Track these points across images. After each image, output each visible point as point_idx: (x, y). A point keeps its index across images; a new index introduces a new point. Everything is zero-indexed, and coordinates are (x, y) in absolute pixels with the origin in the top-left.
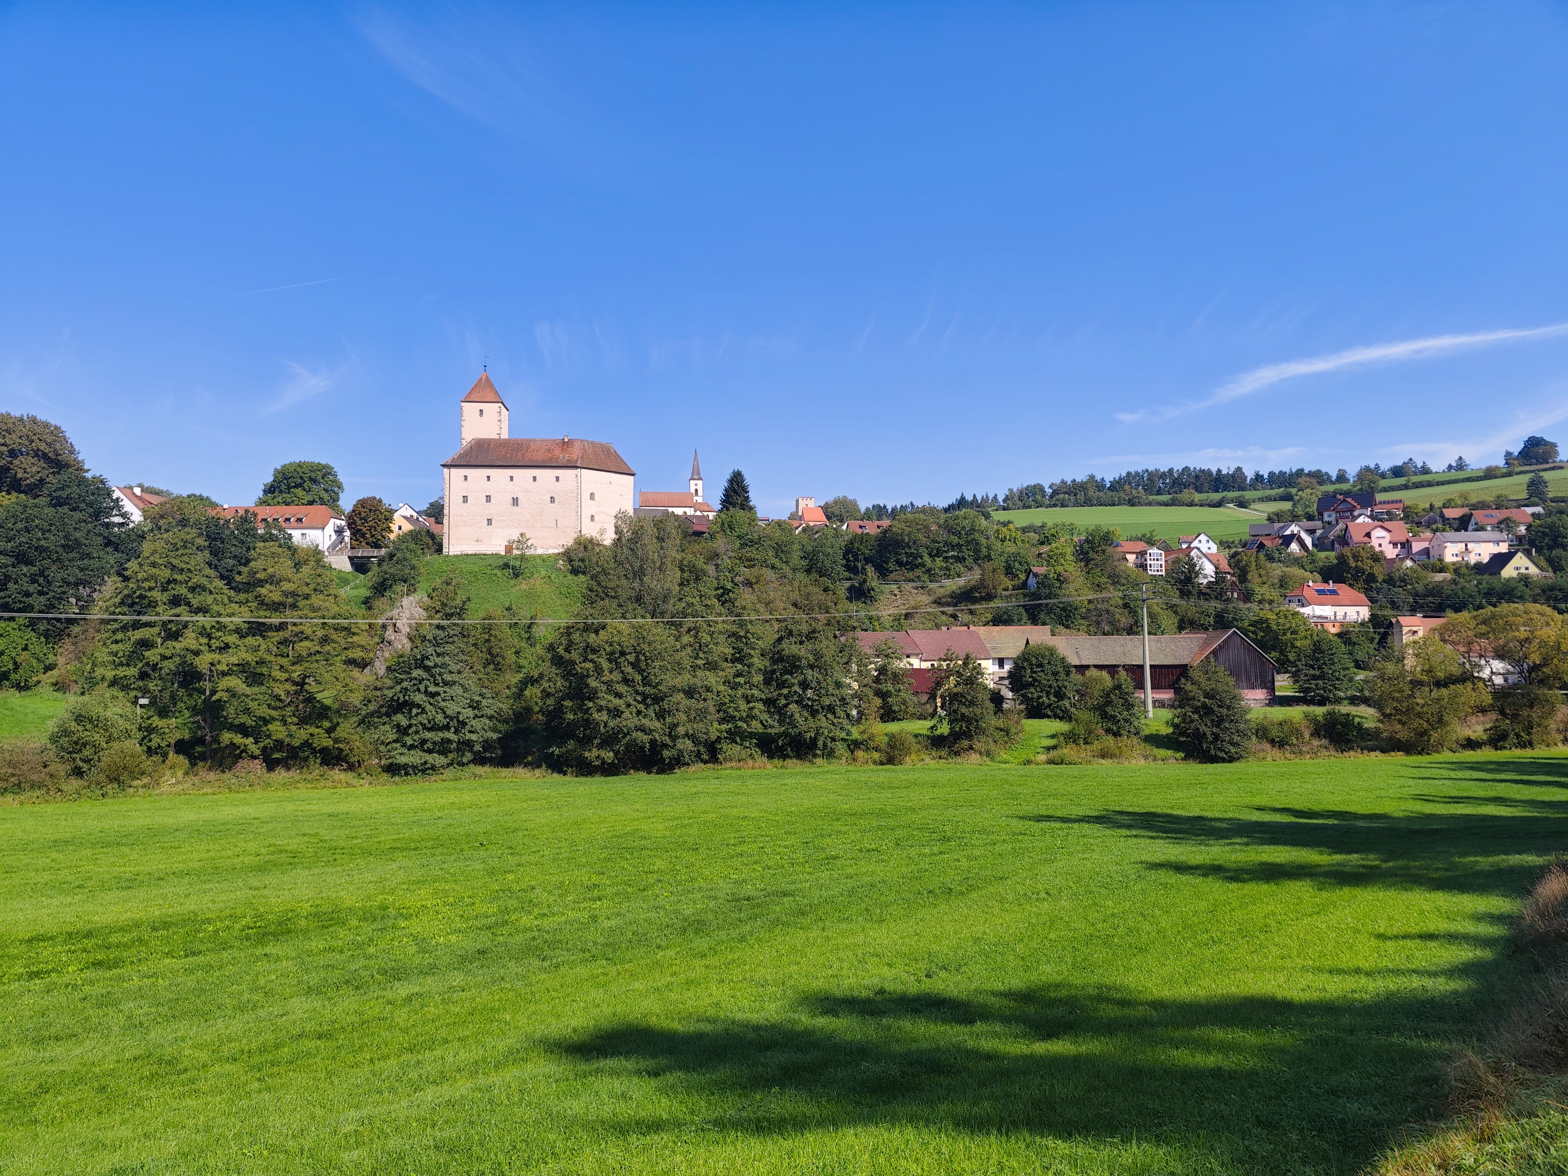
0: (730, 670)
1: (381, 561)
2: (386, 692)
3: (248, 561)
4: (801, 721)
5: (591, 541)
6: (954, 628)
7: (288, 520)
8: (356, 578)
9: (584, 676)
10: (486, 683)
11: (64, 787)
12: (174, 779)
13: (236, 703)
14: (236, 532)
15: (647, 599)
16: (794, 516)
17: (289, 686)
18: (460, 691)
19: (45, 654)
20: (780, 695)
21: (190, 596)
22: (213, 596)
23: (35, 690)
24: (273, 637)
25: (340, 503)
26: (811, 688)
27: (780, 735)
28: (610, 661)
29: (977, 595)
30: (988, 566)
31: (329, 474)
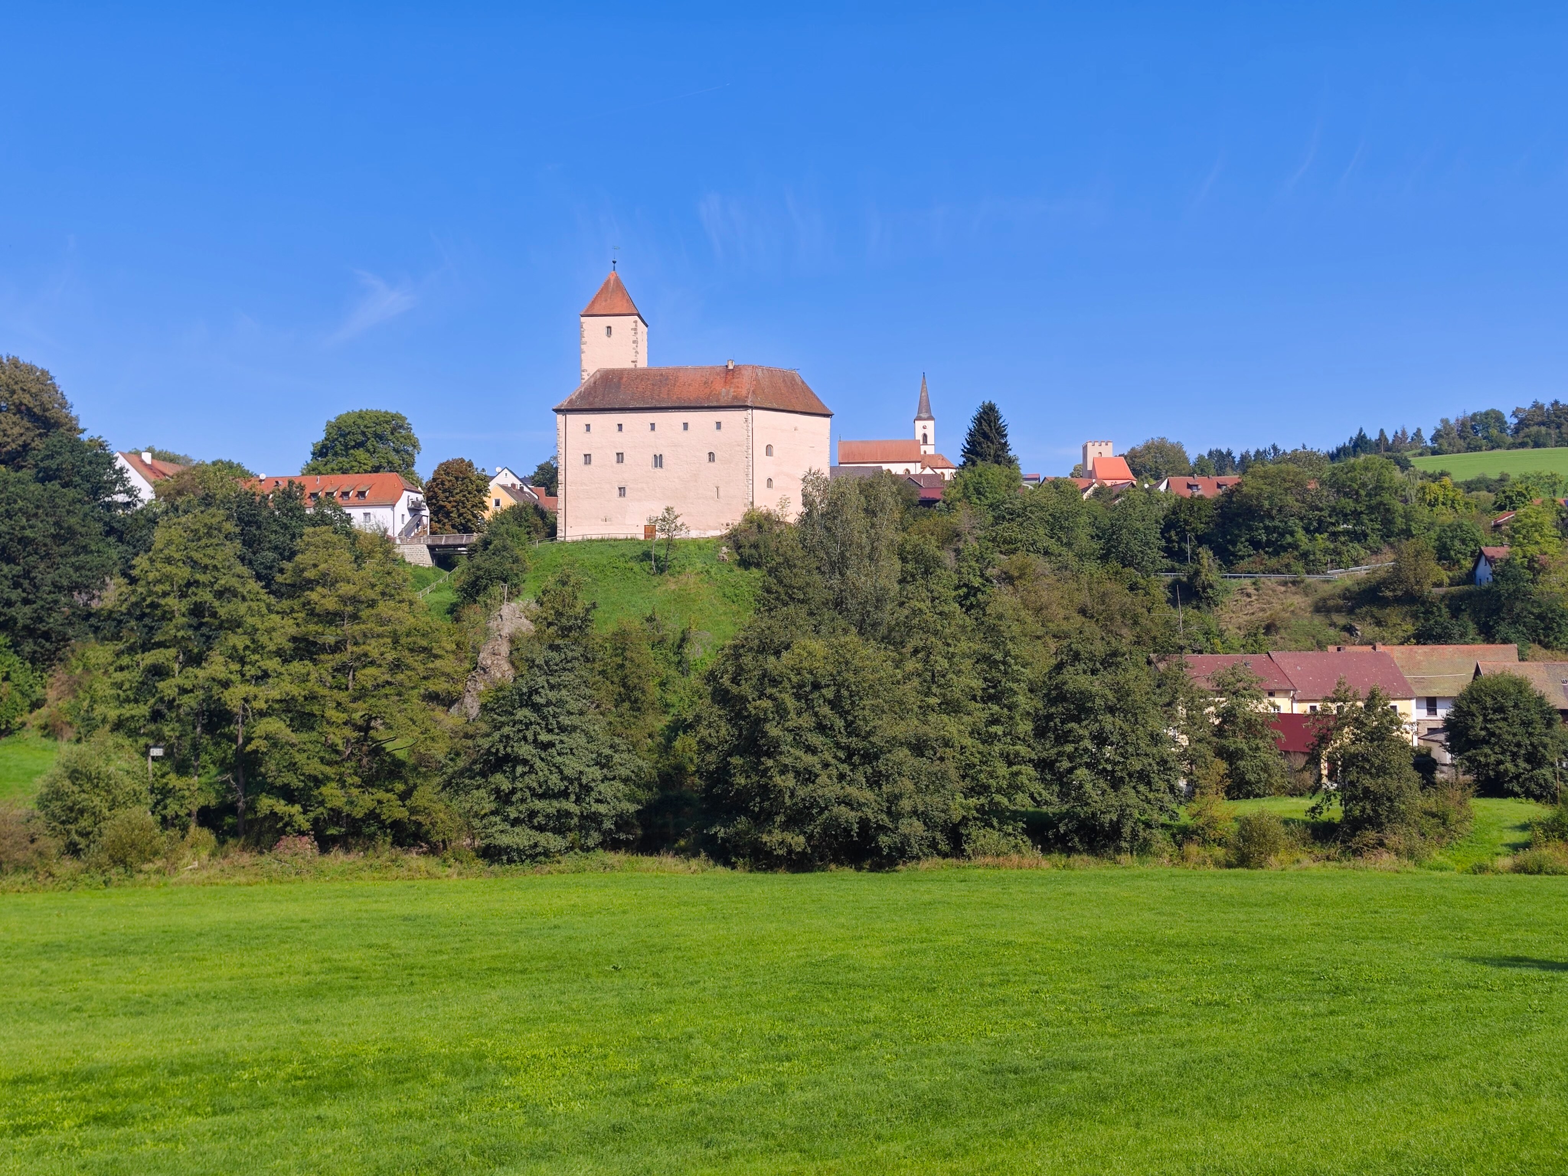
0: (979, 713)
1: (472, 550)
2: (480, 741)
3: (293, 554)
4: (1095, 795)
5: (768, 517)
6: (1349, 649)
7: (345, 494)
8: (438, 576)
9: (760, 719)
10: (620, 729)
11: (56, 870)
12: (196, 863)
13: (277, 756)
14: (277, 513)
15: (851, 604)
16: (1080, 472)
17: (348, 732)
18: (583, 741)
19: (31, 686)
20: (1059, 754)
21: (216, 604)
22: (246, 604)
23: (18, 736)
24: (328, 661)
25: (416, 468)
26: (1112, 744)
27: (1061, 817)
28: (798, 697)
29: (1389, 594)
30: (1408, 547)
31: (401, 427)
